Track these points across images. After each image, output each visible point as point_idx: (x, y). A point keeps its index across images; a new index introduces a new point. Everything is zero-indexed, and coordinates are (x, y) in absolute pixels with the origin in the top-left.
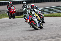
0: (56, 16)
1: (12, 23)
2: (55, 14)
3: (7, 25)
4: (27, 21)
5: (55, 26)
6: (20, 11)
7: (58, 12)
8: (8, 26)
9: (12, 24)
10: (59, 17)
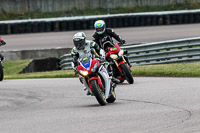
0: (170, 75)
2: (167, 68)
3: (6, 103)
4: (81, 72)
5: (167, 110)
7: (177, 59)
9: (20, 99)
10: (179, 76)
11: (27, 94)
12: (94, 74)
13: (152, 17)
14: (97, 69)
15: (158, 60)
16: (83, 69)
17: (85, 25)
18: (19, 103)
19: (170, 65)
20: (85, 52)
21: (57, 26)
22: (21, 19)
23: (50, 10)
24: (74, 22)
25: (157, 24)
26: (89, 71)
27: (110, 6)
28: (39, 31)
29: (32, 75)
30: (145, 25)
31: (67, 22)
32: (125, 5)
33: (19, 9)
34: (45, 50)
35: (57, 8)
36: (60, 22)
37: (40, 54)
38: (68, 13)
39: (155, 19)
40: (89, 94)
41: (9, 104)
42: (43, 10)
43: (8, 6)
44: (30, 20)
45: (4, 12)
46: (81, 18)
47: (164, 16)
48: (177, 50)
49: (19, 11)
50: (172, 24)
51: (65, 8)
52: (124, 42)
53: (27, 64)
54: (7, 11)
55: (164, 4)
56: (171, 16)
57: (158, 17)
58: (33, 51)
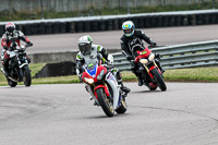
0: (196, 80)
1: (34, 103)
2: (192, 72)
3: (17, 111)
6: (68, 60)
7: (203, 63)
8: (18, 114)
12: (101, 82)
13: (176, 17)
14: (104, 76)
15: (183, 64)
16: (88, 77)
17: (103, 26)
19: (196, 69)
20: (91, 57)
21: (73, 27)
22: (33, 19)
23: (65, 9)
24: (91, 22)
25: (182, 24)
26: (95, 79)
27: (130, 5)
28: (53, 32)
29: (45, 80)
30: (169, 25)
31: (83, 22)
32: (146, 4)
33: (31, 8)
34: (60, 53)
35: (73, 8)
36: (76, 23)
37: (54, 57)
38: (85, 13)
39: (179, 20)
40: (96, 104)
41: (21, 112)
42: (58, 9)
43: (19, 5)
44: (43, 20)
45: (15, 12)
46: (98, 18)
47: (189, 17)
48: (203, 53)
49: (31, 11)
50: (198, 24)
51: (81, 7)
52: (155, 44)
53: (40, 68)
54: (18, 10)
55: (190, 3)
56: (197, 15)
57: (183, 17)
58: (47, 54)
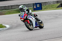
9: (57, 16)
11: (59, 14)
18: (56, 17)
